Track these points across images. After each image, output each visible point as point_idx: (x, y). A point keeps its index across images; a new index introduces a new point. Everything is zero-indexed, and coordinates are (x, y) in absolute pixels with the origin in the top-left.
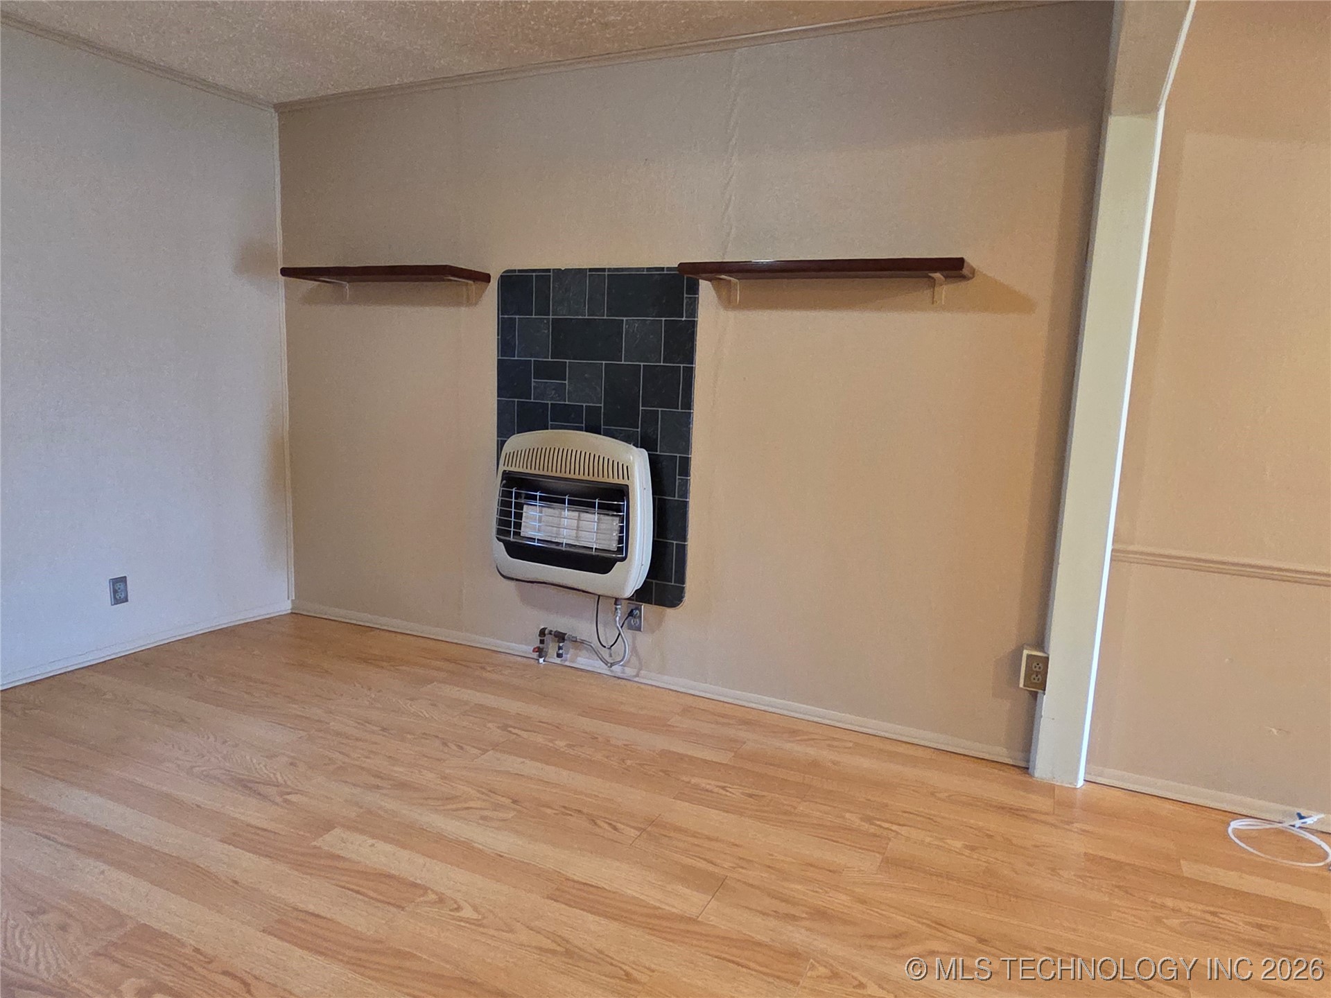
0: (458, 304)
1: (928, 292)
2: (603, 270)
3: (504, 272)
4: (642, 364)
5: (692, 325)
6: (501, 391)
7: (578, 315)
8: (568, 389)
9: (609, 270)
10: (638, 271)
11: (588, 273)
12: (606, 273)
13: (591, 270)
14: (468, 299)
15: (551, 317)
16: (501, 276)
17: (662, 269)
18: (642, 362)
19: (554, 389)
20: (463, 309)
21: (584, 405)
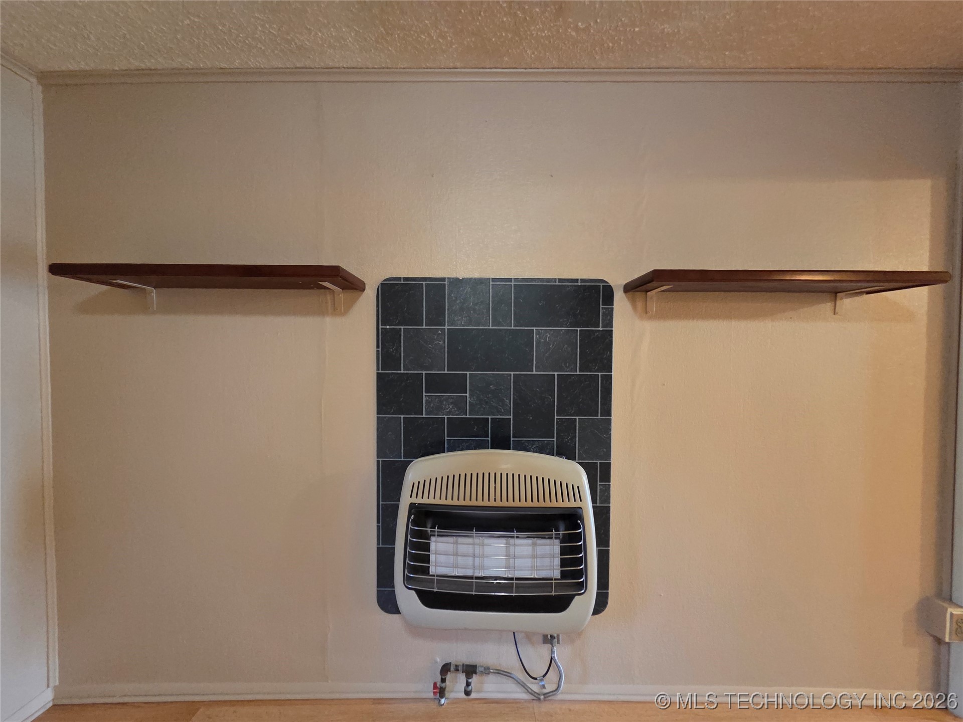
0: (322, 313)
1: (829, 306)
2: (510, 280)
3: (384, 281)
4: (556, 373)
5: (608, 336)
6: (382, 406)
7: (479, 326)
8: (470, 402)
9: (516, 280)
10: (549, 282)
11: (491, 283)
12: (513, 284)
13: (494, 280)
14: (335, 309)
15: (446, 327)
16: (381, 284)
17: (577, 280)
18: (556, 371)
19: (452, 403)
20: (328, 319)
21: (490, 417)
